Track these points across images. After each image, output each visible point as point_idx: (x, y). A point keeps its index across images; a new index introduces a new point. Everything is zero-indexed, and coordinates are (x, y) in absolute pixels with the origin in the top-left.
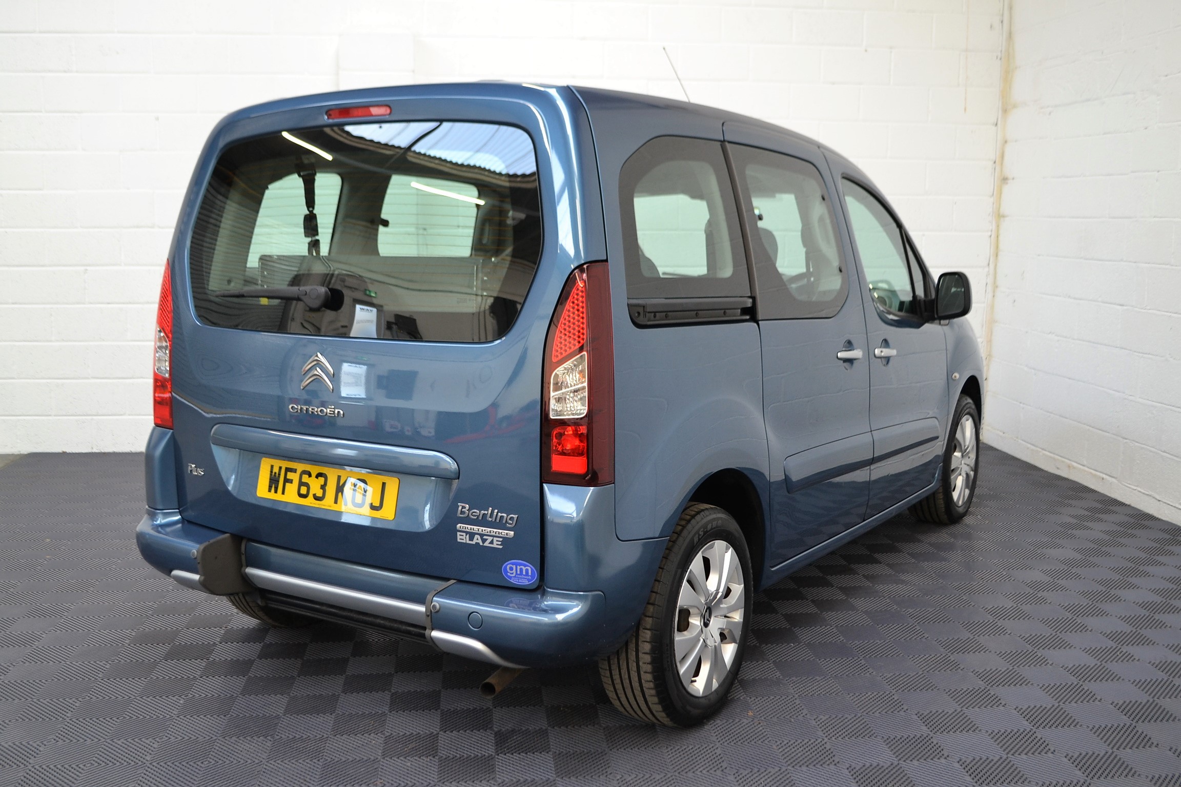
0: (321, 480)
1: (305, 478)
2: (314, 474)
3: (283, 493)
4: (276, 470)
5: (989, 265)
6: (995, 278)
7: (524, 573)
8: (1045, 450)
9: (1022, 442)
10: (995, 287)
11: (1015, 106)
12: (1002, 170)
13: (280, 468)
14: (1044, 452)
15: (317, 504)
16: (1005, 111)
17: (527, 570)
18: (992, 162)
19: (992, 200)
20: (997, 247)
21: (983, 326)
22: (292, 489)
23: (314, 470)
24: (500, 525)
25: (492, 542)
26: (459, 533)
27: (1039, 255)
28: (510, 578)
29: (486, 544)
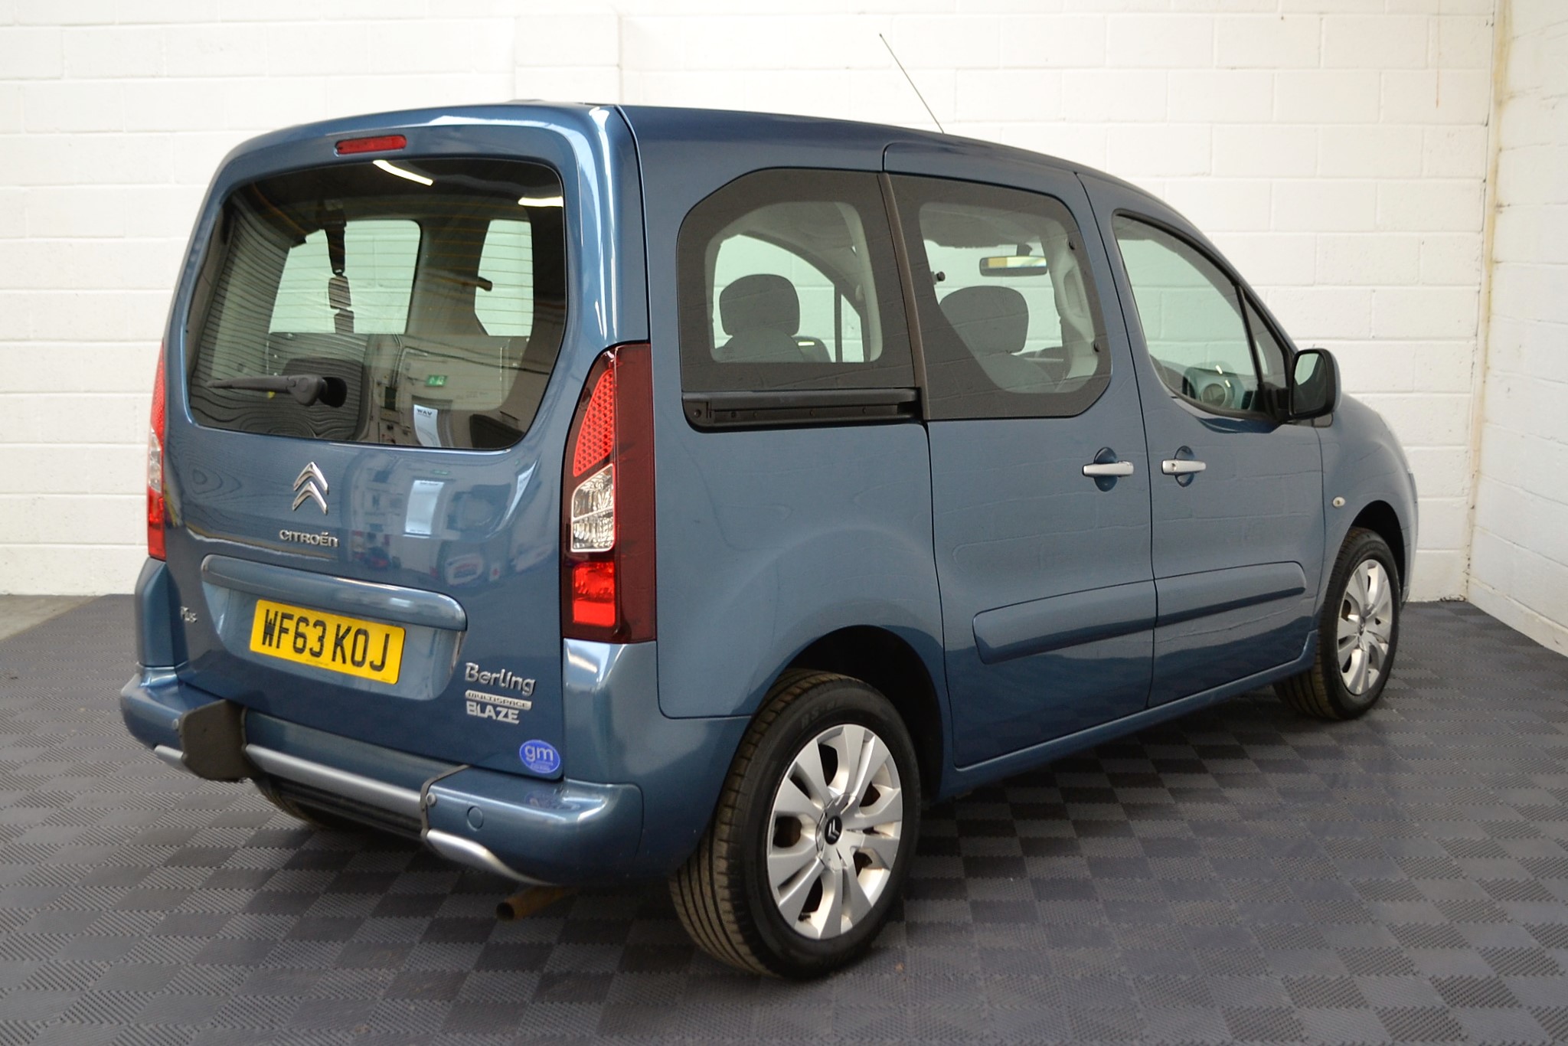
0: (320, 629)
1: (302, 628)
2: (312, 622)
3: (278, 647)
4: (272, 616)
5: (1476, 335)
6: (1486, 356)
7: (545, 757)
8: (1543, 616)
9: (1515, 602)
10: (1486, 368)
11: (1512, 97)
12: (1495, 193)
13: (276, 614)
14: (1542, 618)
15: (313, 661)
16: (1499, 104)
17: (548, 754)
18: (1482, 181)
19: (1480, 237)
20: (1489, 308)
21: (1467, 428)
22: (287, 640)
23: (313, 616)
24: (514, 692)
25: (506, 716)
26: (468, 703)
27: (1539, 321)
28: (530, 763)
29: (501, 718)
